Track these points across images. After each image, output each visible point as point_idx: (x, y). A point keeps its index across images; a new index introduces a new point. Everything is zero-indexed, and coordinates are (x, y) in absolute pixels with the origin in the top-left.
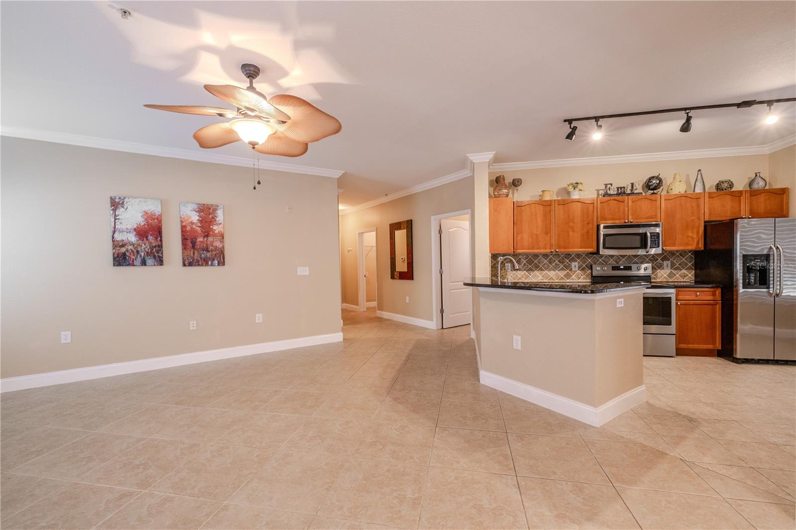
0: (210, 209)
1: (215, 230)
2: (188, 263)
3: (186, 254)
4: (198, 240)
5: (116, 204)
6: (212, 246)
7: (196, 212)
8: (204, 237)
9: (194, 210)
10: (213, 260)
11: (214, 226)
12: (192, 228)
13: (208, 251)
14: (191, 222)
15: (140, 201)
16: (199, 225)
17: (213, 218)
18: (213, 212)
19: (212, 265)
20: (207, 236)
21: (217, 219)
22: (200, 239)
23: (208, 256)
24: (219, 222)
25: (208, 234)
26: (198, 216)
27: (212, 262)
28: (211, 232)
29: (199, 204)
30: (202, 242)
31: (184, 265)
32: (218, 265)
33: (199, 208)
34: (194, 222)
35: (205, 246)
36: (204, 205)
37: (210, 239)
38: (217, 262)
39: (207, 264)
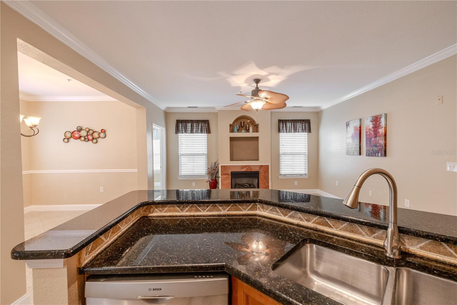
0: (377, 118)
1: (380, 132)
2: (368, 155)
3: (367, 149)
4: (372, 140)
5: (347, 125)
6: (378, 143)
7: (371, 122)
8: (375, 138)
9: (371, 121)
10: (379, 153)
11: (380, 129)
12: (370, 133)
13: (377, 147)
14: (369, 129)
15: (353, 122)
16: (373, 130)
17: (379, 124)
18: (379, 120)
19: (378, 156)
20: (376, 137)
21: (381, 125)
22: (373, 139)
23: (376, 150)
24: (382, 126)
25: (377, 135)
26: (372, 124)
27: (378, 155)
28: (378, 134)
29: (372, 117)
30: (374, 141)
31: (366, 156)
32: (381, 156)
33: (373, 119)
34: (371, 128)
35: (375, 143)
36: (375, 116)
37: (378, 138)
38: (380, 154)
39: (375, 156)
